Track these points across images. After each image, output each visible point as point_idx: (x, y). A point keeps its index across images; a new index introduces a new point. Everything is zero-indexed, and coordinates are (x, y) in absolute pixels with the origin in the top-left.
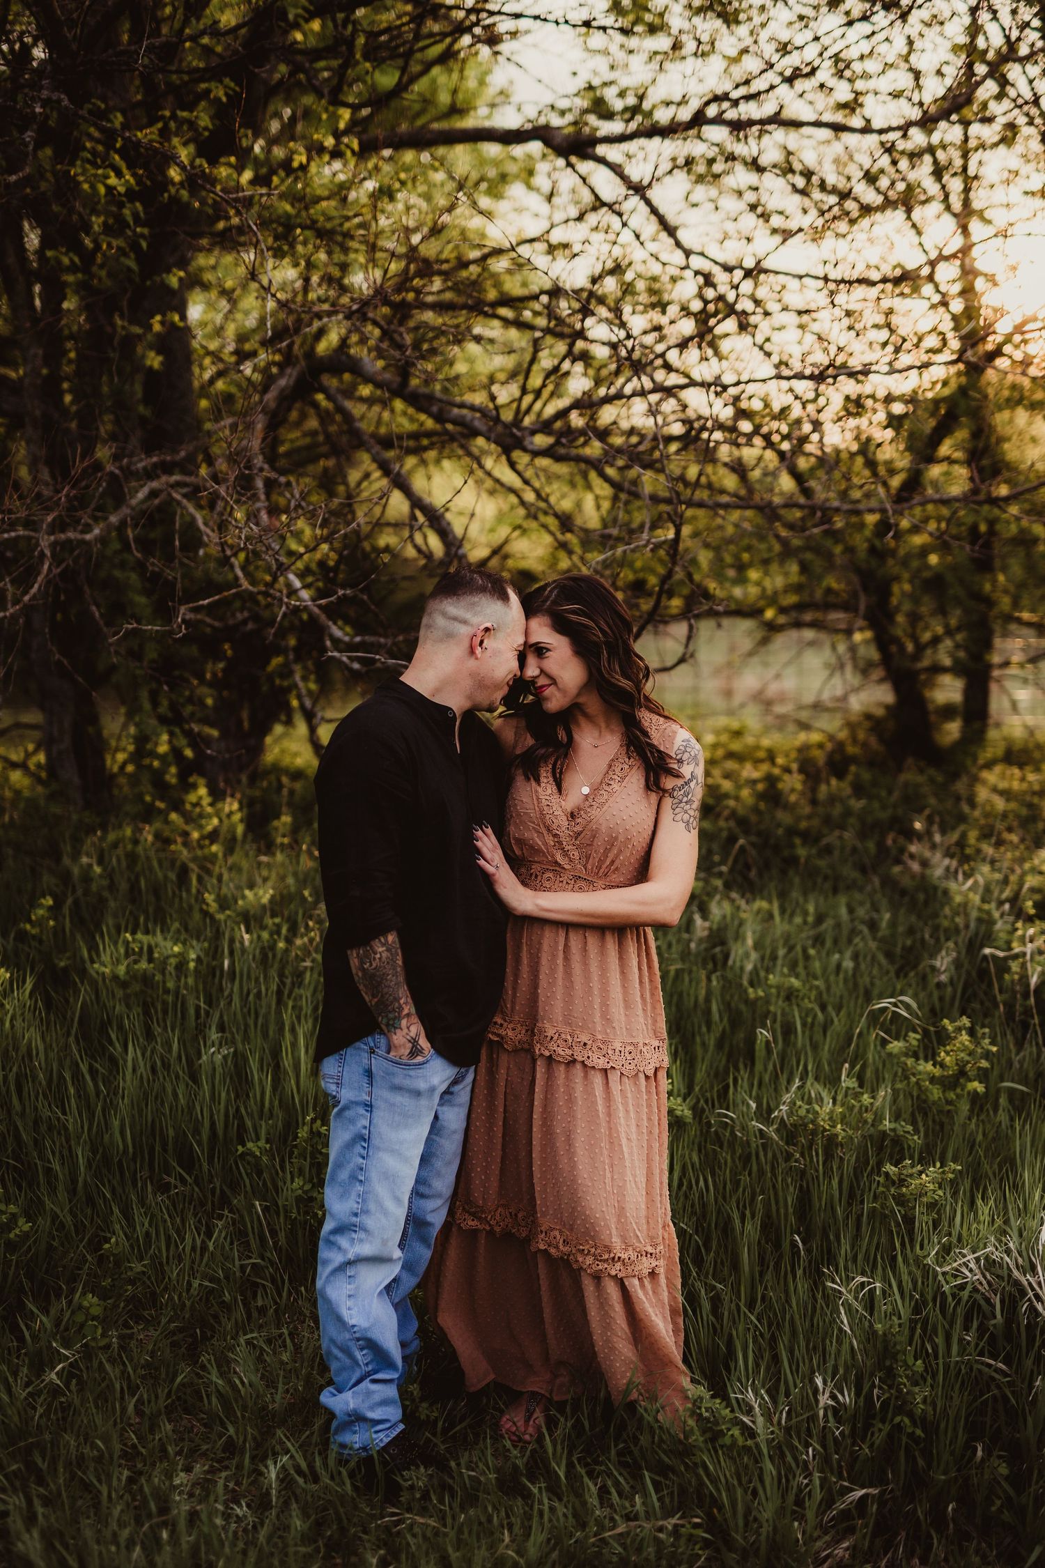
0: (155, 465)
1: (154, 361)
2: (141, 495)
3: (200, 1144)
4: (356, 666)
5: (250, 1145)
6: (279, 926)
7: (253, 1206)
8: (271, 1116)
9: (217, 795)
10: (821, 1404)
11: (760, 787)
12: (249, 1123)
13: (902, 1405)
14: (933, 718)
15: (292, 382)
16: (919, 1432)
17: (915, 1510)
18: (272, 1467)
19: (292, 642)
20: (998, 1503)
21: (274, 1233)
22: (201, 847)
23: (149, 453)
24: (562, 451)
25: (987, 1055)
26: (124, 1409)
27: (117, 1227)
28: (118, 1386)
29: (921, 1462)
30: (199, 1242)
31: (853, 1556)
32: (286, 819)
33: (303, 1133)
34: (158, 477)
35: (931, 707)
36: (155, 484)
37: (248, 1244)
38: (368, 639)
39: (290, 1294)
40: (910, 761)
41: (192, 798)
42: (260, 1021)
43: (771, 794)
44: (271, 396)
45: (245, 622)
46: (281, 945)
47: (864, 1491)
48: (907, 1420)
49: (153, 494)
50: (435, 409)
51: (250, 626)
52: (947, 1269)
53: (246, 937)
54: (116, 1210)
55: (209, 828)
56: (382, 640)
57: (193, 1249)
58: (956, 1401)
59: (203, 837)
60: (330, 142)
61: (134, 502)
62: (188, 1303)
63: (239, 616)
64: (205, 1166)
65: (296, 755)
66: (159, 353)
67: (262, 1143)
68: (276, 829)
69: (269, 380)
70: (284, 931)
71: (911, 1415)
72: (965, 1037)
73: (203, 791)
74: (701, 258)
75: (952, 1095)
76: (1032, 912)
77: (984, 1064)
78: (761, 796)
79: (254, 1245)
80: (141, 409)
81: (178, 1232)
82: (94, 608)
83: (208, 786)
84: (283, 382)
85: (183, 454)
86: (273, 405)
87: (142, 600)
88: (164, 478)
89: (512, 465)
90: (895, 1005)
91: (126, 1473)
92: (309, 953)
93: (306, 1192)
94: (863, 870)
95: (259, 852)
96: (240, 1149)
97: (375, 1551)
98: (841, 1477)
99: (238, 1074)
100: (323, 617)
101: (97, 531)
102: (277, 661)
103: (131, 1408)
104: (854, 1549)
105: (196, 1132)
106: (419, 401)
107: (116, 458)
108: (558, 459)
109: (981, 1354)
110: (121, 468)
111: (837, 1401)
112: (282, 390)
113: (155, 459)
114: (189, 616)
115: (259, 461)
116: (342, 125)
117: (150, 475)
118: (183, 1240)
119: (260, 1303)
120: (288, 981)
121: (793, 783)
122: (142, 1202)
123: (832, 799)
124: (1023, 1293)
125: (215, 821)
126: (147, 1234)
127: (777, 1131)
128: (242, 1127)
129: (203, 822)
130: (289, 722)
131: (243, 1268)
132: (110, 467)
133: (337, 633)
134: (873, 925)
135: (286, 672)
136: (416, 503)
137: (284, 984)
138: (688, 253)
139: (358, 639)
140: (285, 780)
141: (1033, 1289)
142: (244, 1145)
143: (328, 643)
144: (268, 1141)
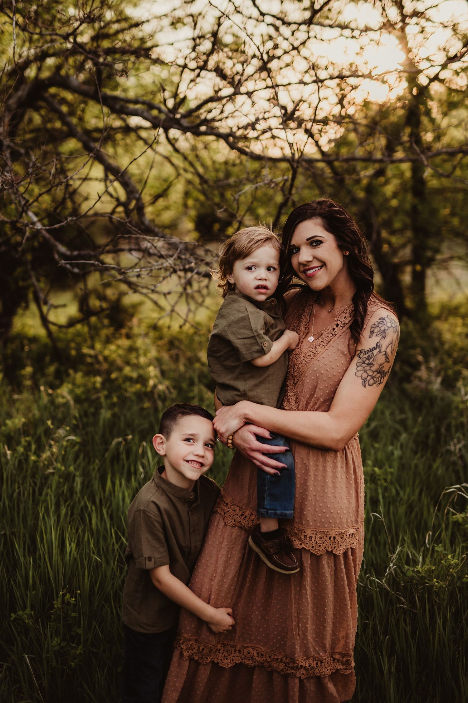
4: (76, 270)
5: (20, 612)
6: (29, 444)
7: (24, 657)
8: (34, 589)
12: (18, 594)
15: (25, 93)
19: (29, 257)
32: (29, 370)
33: (57, 604)
37: (21, 689)
38: (82, 252)
42: (22, 512)
46: (33, 458)
50: (118, 106)
53: (9, 452)
65: (31, 327)
68: (24, 376)
70: (33, 447)
79: (25, 687)
90: (459, 489)
92: (52, 464)
93: (62, 648)
95: (13, 391)
96: (13, 616)
100: (52, 240)
102: (19, 270)
120: (38, 483)
127: (388, 583)
128: (13, 598)
130: (27, 307)
133: (62, 249)
135: (26, 277)
136: (108, 167)
137: (35, 484)
139: (76, 253)
140: (26, 342)
142: (15, 613)
143: (56, 256)
144: (33, 607)
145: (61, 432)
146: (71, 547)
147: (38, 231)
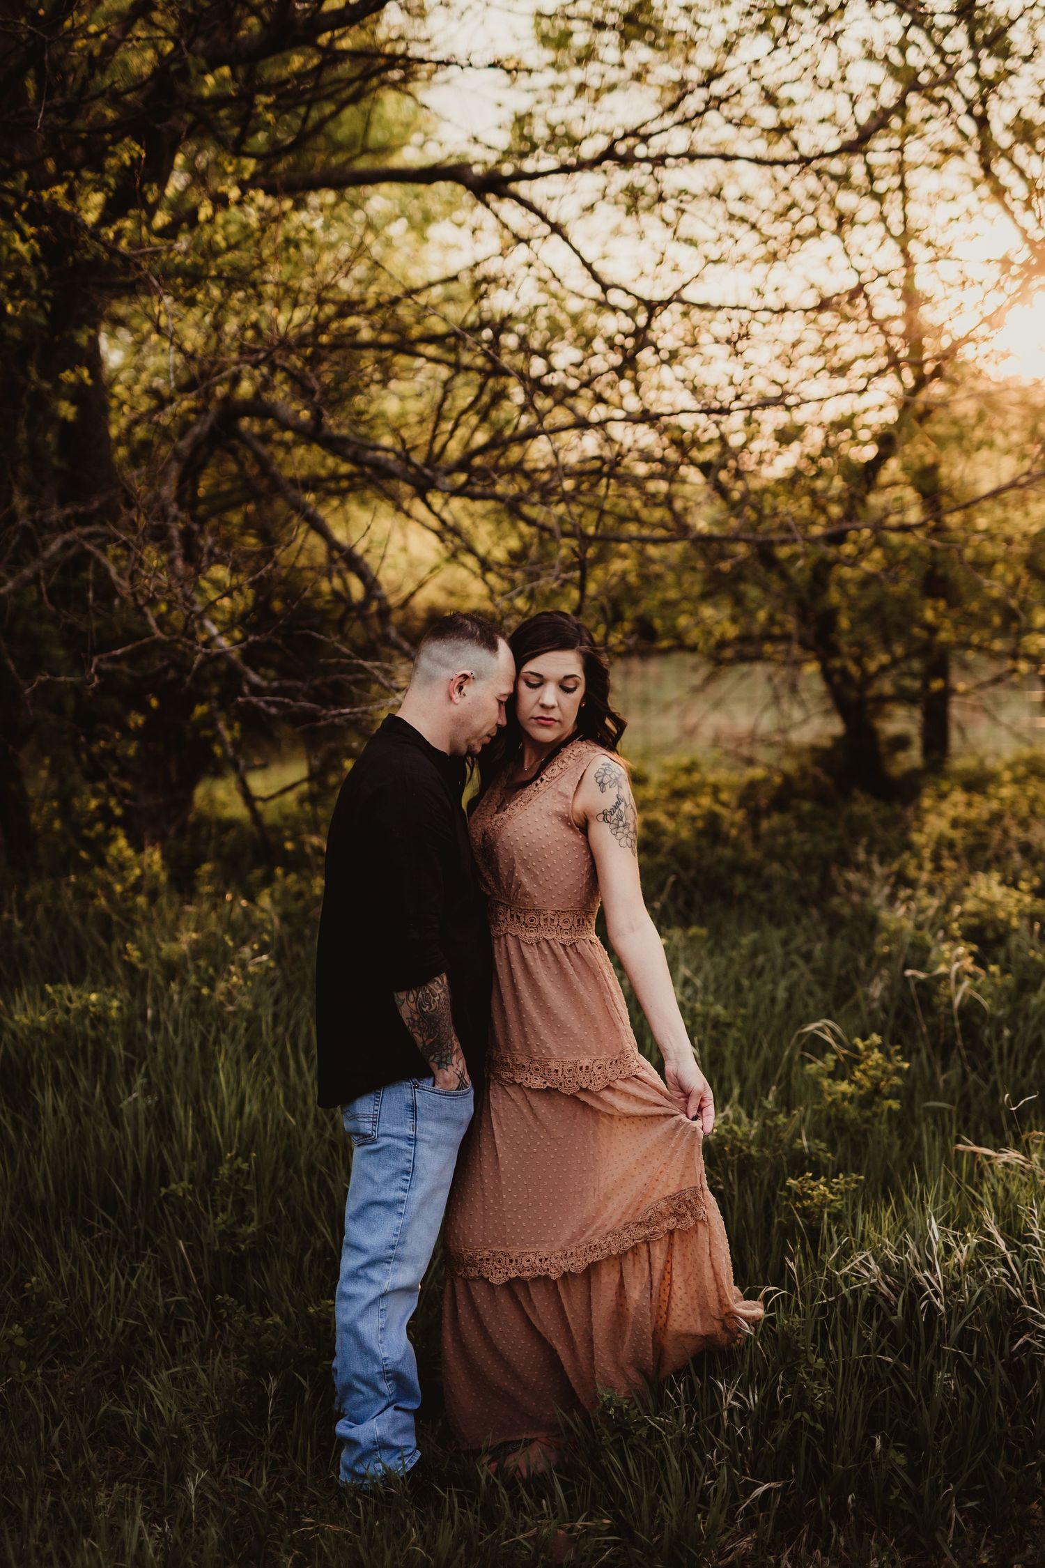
0: (68, 517)
1: (67, 410)
2: (54, 547)
3: (123, 1189)
4: (273, 710)
5: (173, 1186)
7: (177, 1246)
8: (194, 1157)
9: (138, 845)
10: (725, 1406)
11: (700, 824)
12: (171, 1165)
13: (803, 1401)
14: (883, 749)
15: (207, 428)
16: (819, 1426)
17: (817, 1502)
18: (191, 1485)
19: (215, 690)
20: (896, 1492)
21: (198, 1272)
22: (125, 900)
23: (62, 504)
24: (478, 489)
25: (899, 1072)
26: (49, 1440)
27: (40, 1268)
28: (42, 1416)
29: (821, 1455)
30: (123, 1283)
31: (756, 1549)
32: (210, 867)
34: (70, 529)
35: (882, 737)
36: (68, 536)
37: (171, 1282)
38: (287, 683)
39: (214, 1330)
40: (856, 792)
41: (113, 850)
43: (711, 828)
44: (184, 445)
45: (165, 670)
46: (205, 991)
47: (766, 1486)
48: (806, 1415)
49: (66, 546)
50: (350, 451)
51: (172, 674)
52: (845, 1270)
54: (40, 1255)
55: (132, 879)
56: (299, 684)
57: (117, 1288)
58: (856, 1394)
59: (125, 891)
60: (234, 193)
61: (47, 554)
62: (112, 1340)
63: (159, 665)
64: (129, 1209)
65: (226, 806)
66: (73, 403)
67: (185, 1184)
68: (199, 877)
69: (185, 427)
71: (812, 1411)
72: (877, 1056)
73: (122, 842)
74: (620, 293)
75: (868, 1113)
76: (958, 933)
77: (897, 1080)
78: (700, 833)
79: (178, 1282)
80: (55, 462)
81: (102, 1273)
82: (10, 662)
83: (127, 837)
84: (197, 429)
85: (96, 504)
86: (187, 453)
87: (60, 653)
88: (78, 529)
89: (429, 506)
90: (820, 1029)
91: (49, 1498)
92: (233, 997)
94: (803, 902)
95: (183, 902)
96: (163, 1190)
97: (288, 1553)
98: (744, 1473)
99: (162, 1118)
100: (242, 664)
101: (10, 585)
102: (200, 710)
103: (55, 1437)
104: (757, 1542)
105: (119, 1175)
106: (334, 445)
107: (31, 510)
108: (474, 497)
109: (882, 1353)
110: (33, 521)
111: (743, 1403)
112: (197, 437)
113: (68, 511)
114: (104, 666)
115: (173, 509)
116: (246, 176)
117: (64, 526)
118: (107, 1281)
119: (184, 1340)
120: (213, 1028)
121: (733, 818)
122: (66, 1245)
123: (773, 833)
124: (921, 1290)
125: (137, 871)
126: (71, 1277)
128: (164, 1171)
129: (125, 873)
130: (218, 773)
131: (166, 1306)
132: (24, 521)
133: (255, 678)
134: (808, 957)
135: (209, 721)
136: (333, 545)
137: (208, 1032)
138: (605, 288)
139: (276, 683)
141: (932, 1286)
142: (166, 1187)
143: (247, 690)
144: (191, 1181)
145: (246, 952)
146: (253, 1108)
147: (222, 656)
